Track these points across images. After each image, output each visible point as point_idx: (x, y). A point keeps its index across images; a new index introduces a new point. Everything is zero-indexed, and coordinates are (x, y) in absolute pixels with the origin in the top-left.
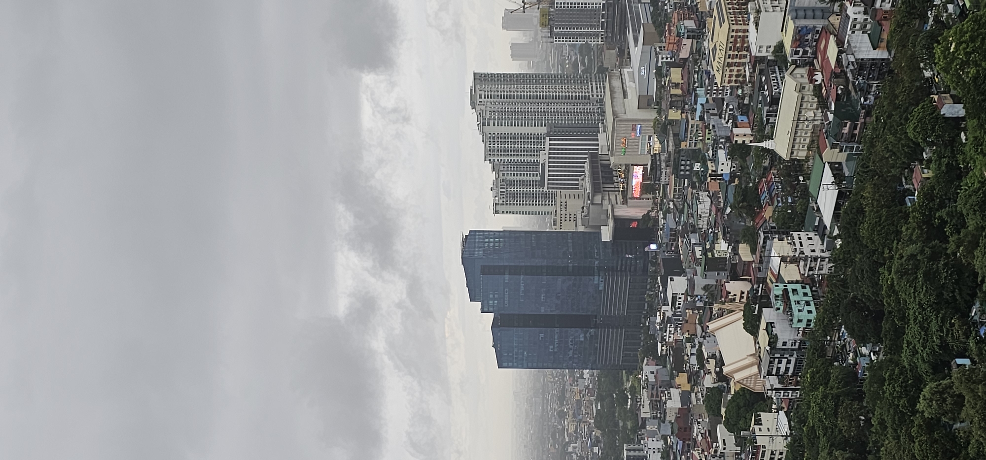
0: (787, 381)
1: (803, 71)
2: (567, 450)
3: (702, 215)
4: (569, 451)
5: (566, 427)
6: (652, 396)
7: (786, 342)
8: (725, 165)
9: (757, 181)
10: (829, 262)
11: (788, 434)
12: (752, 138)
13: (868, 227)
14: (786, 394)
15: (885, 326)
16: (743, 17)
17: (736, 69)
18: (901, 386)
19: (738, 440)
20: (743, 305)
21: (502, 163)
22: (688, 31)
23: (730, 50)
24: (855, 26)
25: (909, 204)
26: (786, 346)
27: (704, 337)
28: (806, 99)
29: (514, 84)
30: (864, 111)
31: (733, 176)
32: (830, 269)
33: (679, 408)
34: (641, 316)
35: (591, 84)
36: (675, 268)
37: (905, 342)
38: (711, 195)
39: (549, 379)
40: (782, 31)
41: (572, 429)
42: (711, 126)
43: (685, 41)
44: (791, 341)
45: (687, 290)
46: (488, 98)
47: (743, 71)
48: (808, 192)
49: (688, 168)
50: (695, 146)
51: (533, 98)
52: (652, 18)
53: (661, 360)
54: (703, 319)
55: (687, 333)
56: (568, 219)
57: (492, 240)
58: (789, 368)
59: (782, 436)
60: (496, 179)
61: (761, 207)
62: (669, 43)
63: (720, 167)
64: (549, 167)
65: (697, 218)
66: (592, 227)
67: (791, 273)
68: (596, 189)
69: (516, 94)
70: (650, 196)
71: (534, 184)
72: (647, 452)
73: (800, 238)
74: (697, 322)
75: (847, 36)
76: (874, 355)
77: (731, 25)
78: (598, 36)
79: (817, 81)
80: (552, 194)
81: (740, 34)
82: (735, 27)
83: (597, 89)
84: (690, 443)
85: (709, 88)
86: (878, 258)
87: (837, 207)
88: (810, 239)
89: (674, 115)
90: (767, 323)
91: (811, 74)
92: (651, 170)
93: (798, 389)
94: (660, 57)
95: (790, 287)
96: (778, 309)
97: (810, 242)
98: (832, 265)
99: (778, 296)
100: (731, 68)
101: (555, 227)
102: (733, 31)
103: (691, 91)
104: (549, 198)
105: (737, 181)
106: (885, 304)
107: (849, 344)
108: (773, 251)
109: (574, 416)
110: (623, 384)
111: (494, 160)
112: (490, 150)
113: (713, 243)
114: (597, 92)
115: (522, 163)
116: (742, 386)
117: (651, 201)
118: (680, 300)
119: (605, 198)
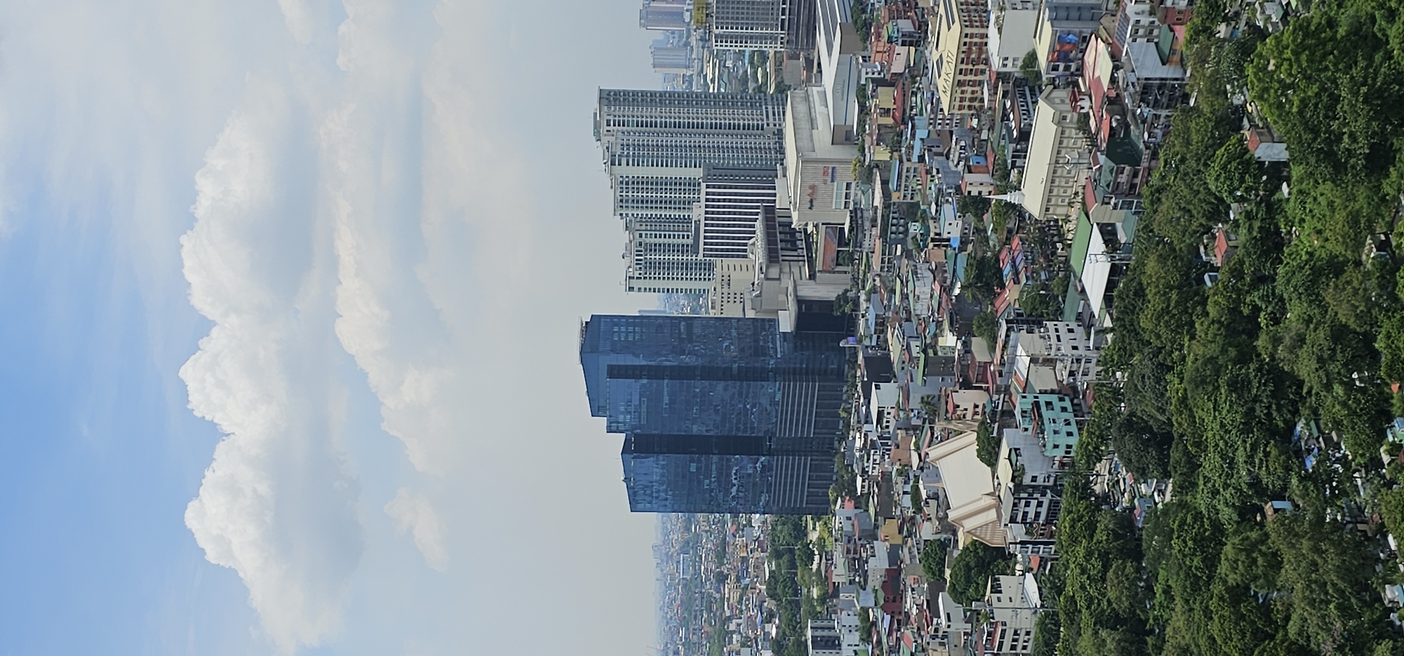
0: (1037, 531)
1: (1063, 94)
2: (728, 628)
3: (921, 297)
4: (730, 629)
5: (726, 596)
6: (848, 552)
7: (1036, 477)
8: (952, 226)
9: (997, 248)
10: (1097, 365)
11: (1038, 606)
12: (991, 188)
13: (1153, 315)
14: (1036, 550)
15: (1175, 455)
16: (980, 16)
17: (970, 89)
18: (1194, 540)
19: (968, 613)
20: (977, 424)
21: (638, 219)
22: (903, 35)
23: (962, 62)
24: (1137, 32)
25: (1209, 284)
26: (1035, 481)
27: (922, 469)
28: (1067, 134)
29: (656, 106)
30: (1148, 151)
31: (964, 242)
32: (1098, 374)
33: (887, 569)
34: (833, 438)
35: (766, 108)
36: (881, 370)
37: (1201, 478)
38: (934, 268)
39: (703, 528)
40: (1035, 37)
41: (735, 597)
42: (934, 171)
43: (899, 49)
44: (1043, 476)
45: (898, 402)
46: (619, 125)
47: (979, 92)
48: (1070, 266)
49: (901, 229)
50: (912, 198)
51: (684, 127)
52: (852, 17)
53: (861, 502)
54: (920, 444)
55: (898, 463)
56: (732, 300)
57: (623, 329)
58: (1040, 513)
59: (1029, 608)
60: (631, 242)
61: (1003, 287)
62: (877, 52)
63: (948, 228)
64: (706, 225)
65: (914, 300)
66: (766, 312)
67: (1045, 379)
68: (772, 257)
69: (658, 120)
70: (849, 269)
71: (683, 249)
72: (840, 631)
73: (1057, 330)
74: (912, 447)
75: (1126, 46)
76: (1159, 495)
77: (963, 27)
78: (776, 38)
79: (1083, 108)
80: (710, 264)
81: (975, 40)
82: (969, 31)
83: (774, 115)
84: (900, 618)
85: (932, 116)
86: (1165, 359)
87: (1111, 285)
88: (1071, 331)
89: (882, 154)
90: (1010, 450)
91: (1074, 99)
92: (851, 231)
93: (1052, 543)
94: (864, 71)
95: (1043, 399)
96: (1026, 430)
97: (1072, 335)
98: (1100, 368)
99: (1025, 412)
100: (963, 88)
101: (714, 311)
102: (966, 36)
103: (906, 120)
104: (705, 269)
105: (970, 247)
106: (1175, 423)
107: (1124, 479)
108: (1020, 348)
109: (738, 579)
110: (806, 535)
111: (627, 215)
112: (621, 201)
113: (935, 336)
114: (775, 120)
115: (668, 219)
116: (974, 538)
117: (850, 276)
118: (888, 416)
119: (784, 270)
